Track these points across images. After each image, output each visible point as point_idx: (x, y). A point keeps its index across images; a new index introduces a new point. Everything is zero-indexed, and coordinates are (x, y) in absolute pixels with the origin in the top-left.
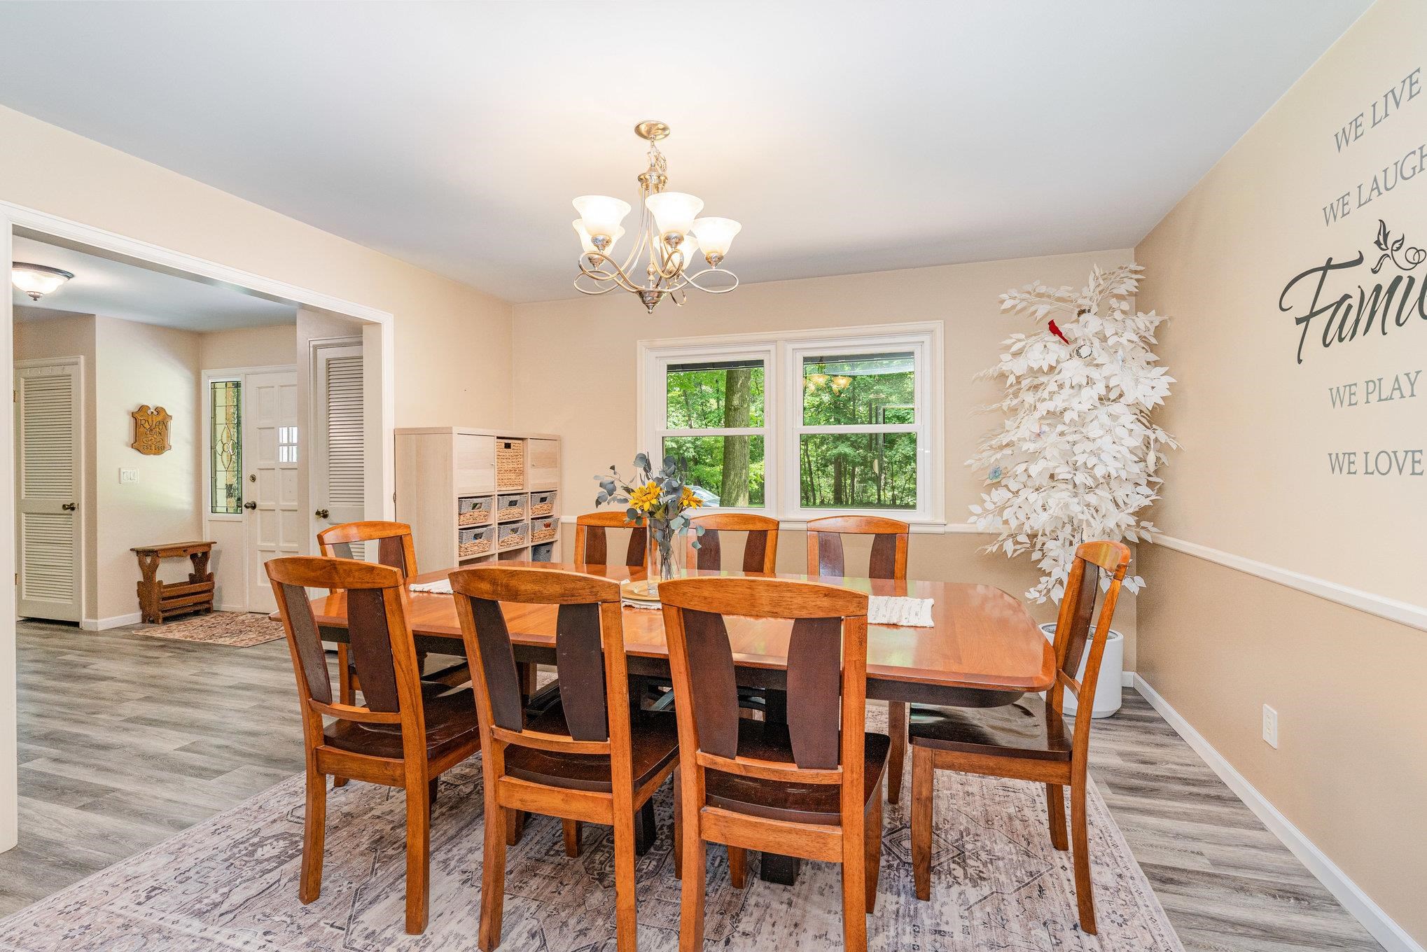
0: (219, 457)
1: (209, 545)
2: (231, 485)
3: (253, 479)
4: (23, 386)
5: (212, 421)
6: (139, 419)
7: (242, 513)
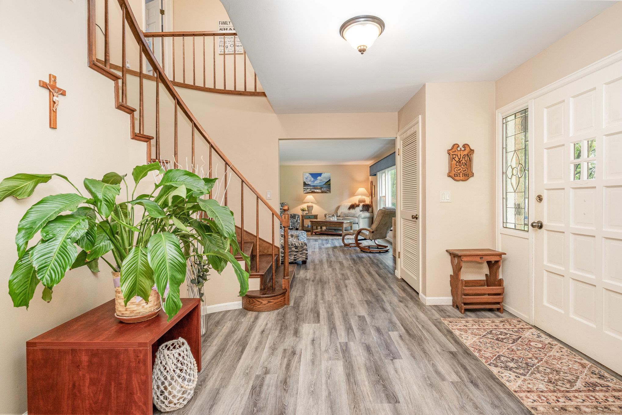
0: (509, 180)
1: (500, 255)
2: (519, 205)
3: (540, 199)
4: (402, 145)
5: (504, 150)
6: (453, 155)
7: (528, 231)
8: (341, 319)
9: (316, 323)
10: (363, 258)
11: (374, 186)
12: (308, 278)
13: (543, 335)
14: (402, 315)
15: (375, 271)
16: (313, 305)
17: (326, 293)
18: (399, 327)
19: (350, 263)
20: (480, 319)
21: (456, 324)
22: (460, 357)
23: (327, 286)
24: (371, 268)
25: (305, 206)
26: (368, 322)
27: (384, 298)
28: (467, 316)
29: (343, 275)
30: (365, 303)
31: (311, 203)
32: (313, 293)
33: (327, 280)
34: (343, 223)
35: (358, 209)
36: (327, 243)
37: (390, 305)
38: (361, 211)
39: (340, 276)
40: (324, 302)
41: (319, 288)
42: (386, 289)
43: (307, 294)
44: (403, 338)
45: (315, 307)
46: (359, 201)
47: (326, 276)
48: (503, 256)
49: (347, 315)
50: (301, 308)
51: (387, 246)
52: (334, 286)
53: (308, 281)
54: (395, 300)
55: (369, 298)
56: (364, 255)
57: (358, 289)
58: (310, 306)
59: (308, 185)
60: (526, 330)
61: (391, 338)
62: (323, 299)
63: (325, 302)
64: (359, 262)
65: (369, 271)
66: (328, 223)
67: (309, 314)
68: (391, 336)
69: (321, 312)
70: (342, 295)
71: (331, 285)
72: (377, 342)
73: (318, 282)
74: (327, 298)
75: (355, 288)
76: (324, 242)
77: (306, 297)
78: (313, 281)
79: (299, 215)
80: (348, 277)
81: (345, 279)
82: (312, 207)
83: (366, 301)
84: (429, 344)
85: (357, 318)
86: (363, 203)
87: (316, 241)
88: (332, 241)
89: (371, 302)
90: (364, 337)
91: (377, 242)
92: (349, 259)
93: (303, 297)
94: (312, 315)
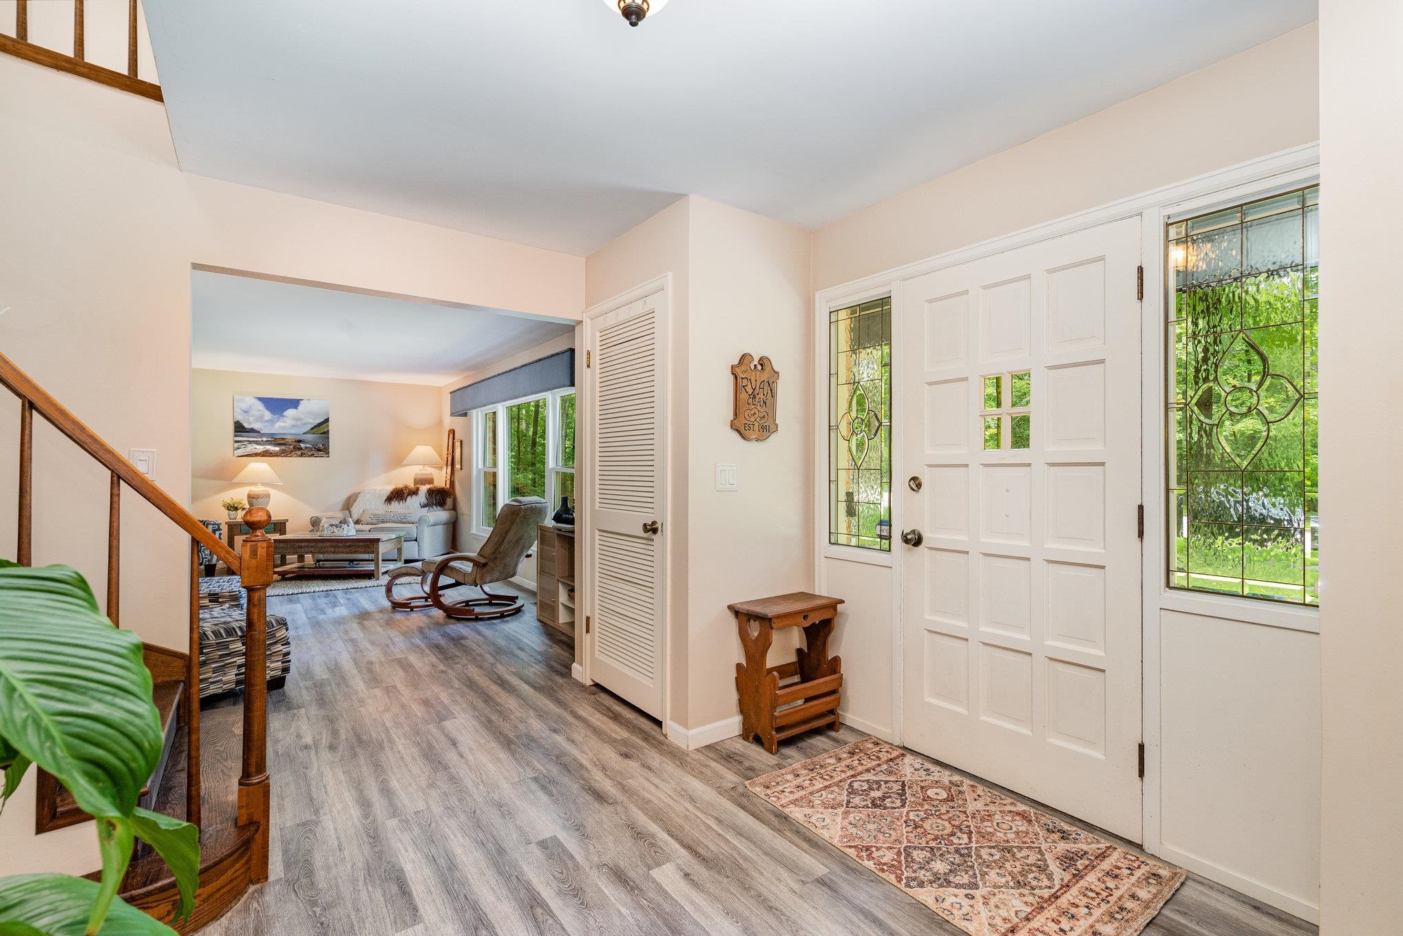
0: (843, 443)
1: (833, 605)
3: (916, 483)
4: (598, 343)
5: (833, 380)
6: (742, 379)
7: (890, 551)
8: (490, 874)
9: (406, 925)
10: (463, 638)
11: (461, 442)
12: (308, 740)
13: (933, 768)
14: (653, 799)
15: (514, 673)
16: (366, 849)
17: (394, 784)
18: (666, 843)
19: (434, 660)
20: (815, 759)
21: (780, 788)
22: (846, 888)
23: (388, 757)
24: (499, 666)
25: (239, 495)
26: (578, 858)
27: (579, 757)
28: (785, 757)
29: (426, 703)
30: (534, 787)
31: (263, 484)
32: (349, 796)
33: (383, 735)
34: (378, 540)
35: (414, 503)
36: (334, 605)
37: (607, 776)
38: (424, 506)
39: (418, 710)
40: (405, 823)
41: (364, 768)
42: (570, 724)
43: (326, 809)
44: (695, 879)
45: (380, 855)
46: (415, 480)
47: (374, 720)
48: (839, 606)
49: (501, 851)
50: (321, 876)
51: (517, 598)
52: (415, 750)
53: (313, 753)
54: (610, 755)
55: (539, 766)
56: (462, 631)
57: (493, 745)
58: (356, 854)
59: (252, 430)
60: (898, 761)
61: (666, 893)
62: (394, 812)
63: (407, 822)
64: (457, 653)
65: (499, 678)
66: (328, 544)
67: (364, 895)
68: (664, 885)
69: (408, 868)
70: (453, 779)
71: (401, 747)
72: (638, 925)
73: (352, 748)
74: (406, 802)
75: (482, 741)
76: (322, 601)
77: (327, 821)
78: (332, 748)
79: (219, 525)
80: (446, 708)
81: (441, 719)
82: (268, 496)
83: (535, 779)
84: (761, 873)
85: (537, 852)
86: (428, 486)
87: (291, 601)
88: (348, 596)
89: (553, 782)
90: (591, 921)
91: (486, 588)
92: (423, 646)
93: (317, 823)
94: (378, 894)
